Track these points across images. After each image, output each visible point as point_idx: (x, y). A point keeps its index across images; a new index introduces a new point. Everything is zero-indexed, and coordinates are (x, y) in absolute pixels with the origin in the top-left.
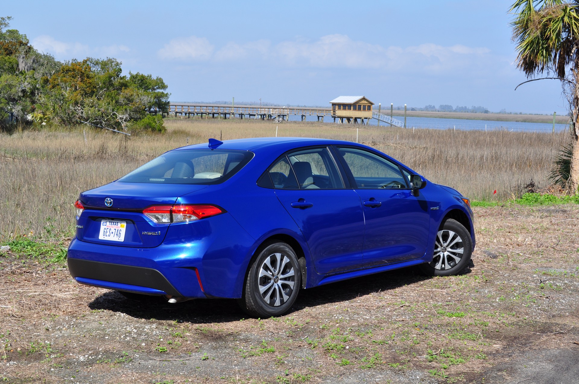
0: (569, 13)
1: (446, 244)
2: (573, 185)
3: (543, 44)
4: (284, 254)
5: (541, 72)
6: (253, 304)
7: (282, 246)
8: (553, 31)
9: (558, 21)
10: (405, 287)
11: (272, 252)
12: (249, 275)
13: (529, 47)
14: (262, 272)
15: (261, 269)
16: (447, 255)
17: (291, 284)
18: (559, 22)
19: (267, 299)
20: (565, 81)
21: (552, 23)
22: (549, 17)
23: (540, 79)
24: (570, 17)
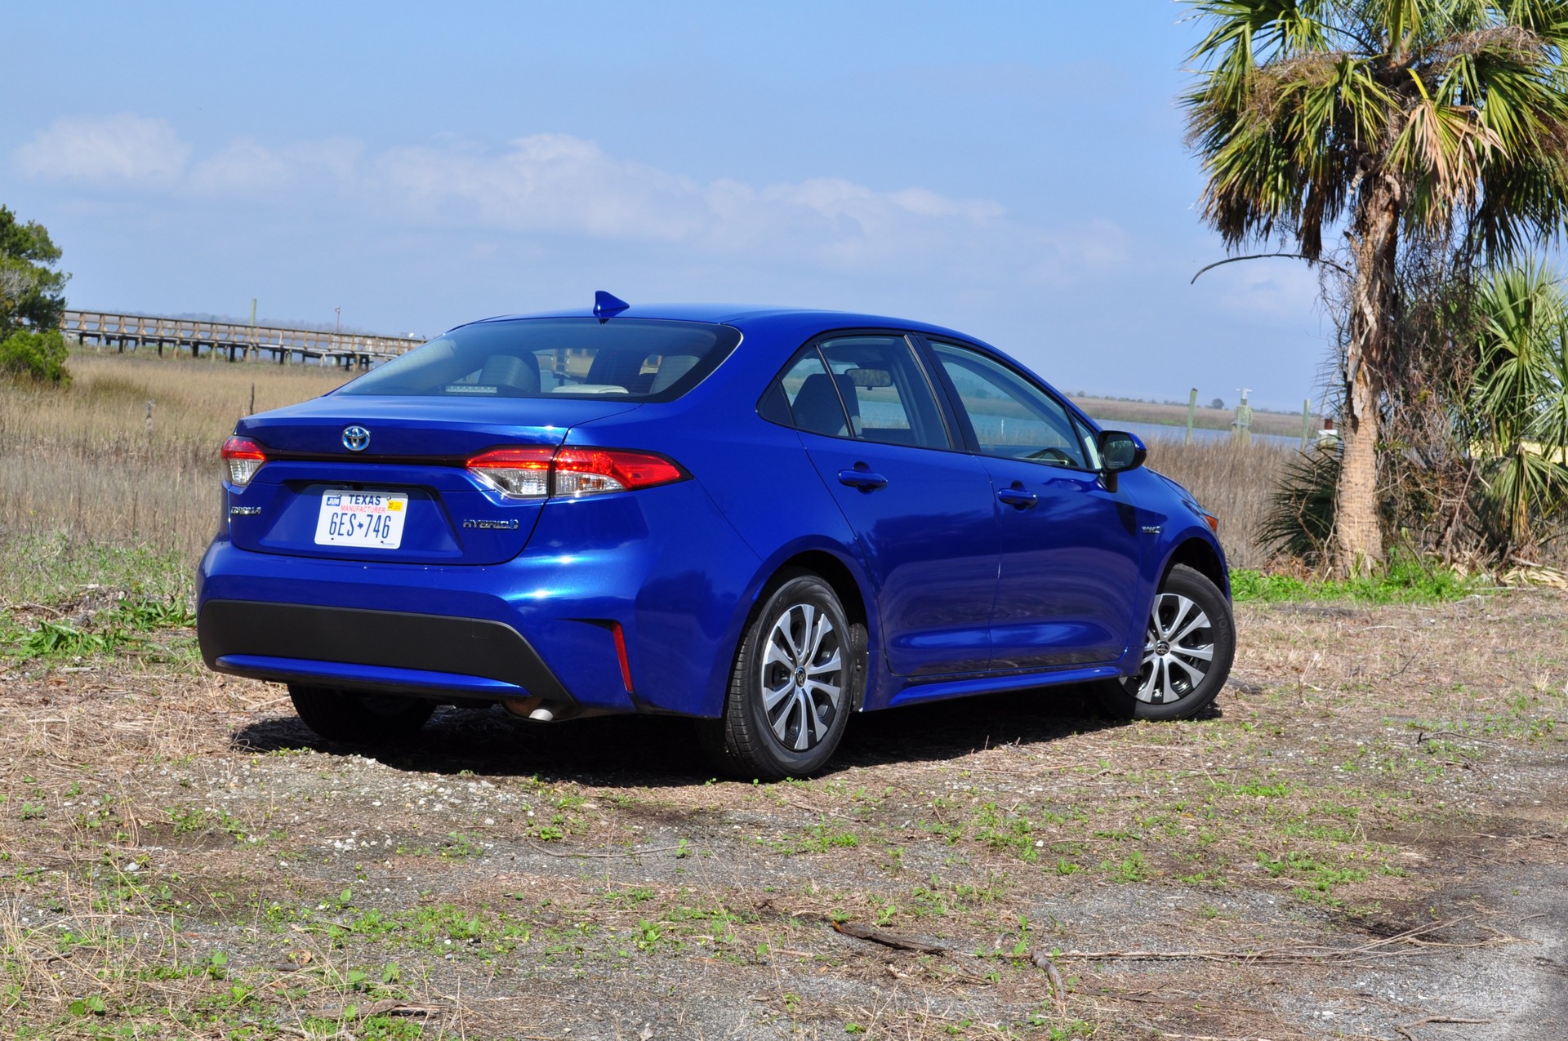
0: (1353, 75)
1: (1168, 633)
2: (1341, 554)
3: (1277, 158)
4: (821, 607)
5: (1264, 236)
6: (747, 736)
7: (817, 587)
8: (1309, 121)
9: (1322, 95)
10: (1074, 739)
11: (796, 598)
12: (741, 655)
13: (1238, 164)
14: (770, 652)
15: (770, 644)
16: (1170, 661)
17: (833, 692)
18: (1324, 99)
19: (780, 726)
20: (1327, 266)
21: (1309, 98)
22: (1300, 84)
23: (1260, 256)
24: (1353, 86)
